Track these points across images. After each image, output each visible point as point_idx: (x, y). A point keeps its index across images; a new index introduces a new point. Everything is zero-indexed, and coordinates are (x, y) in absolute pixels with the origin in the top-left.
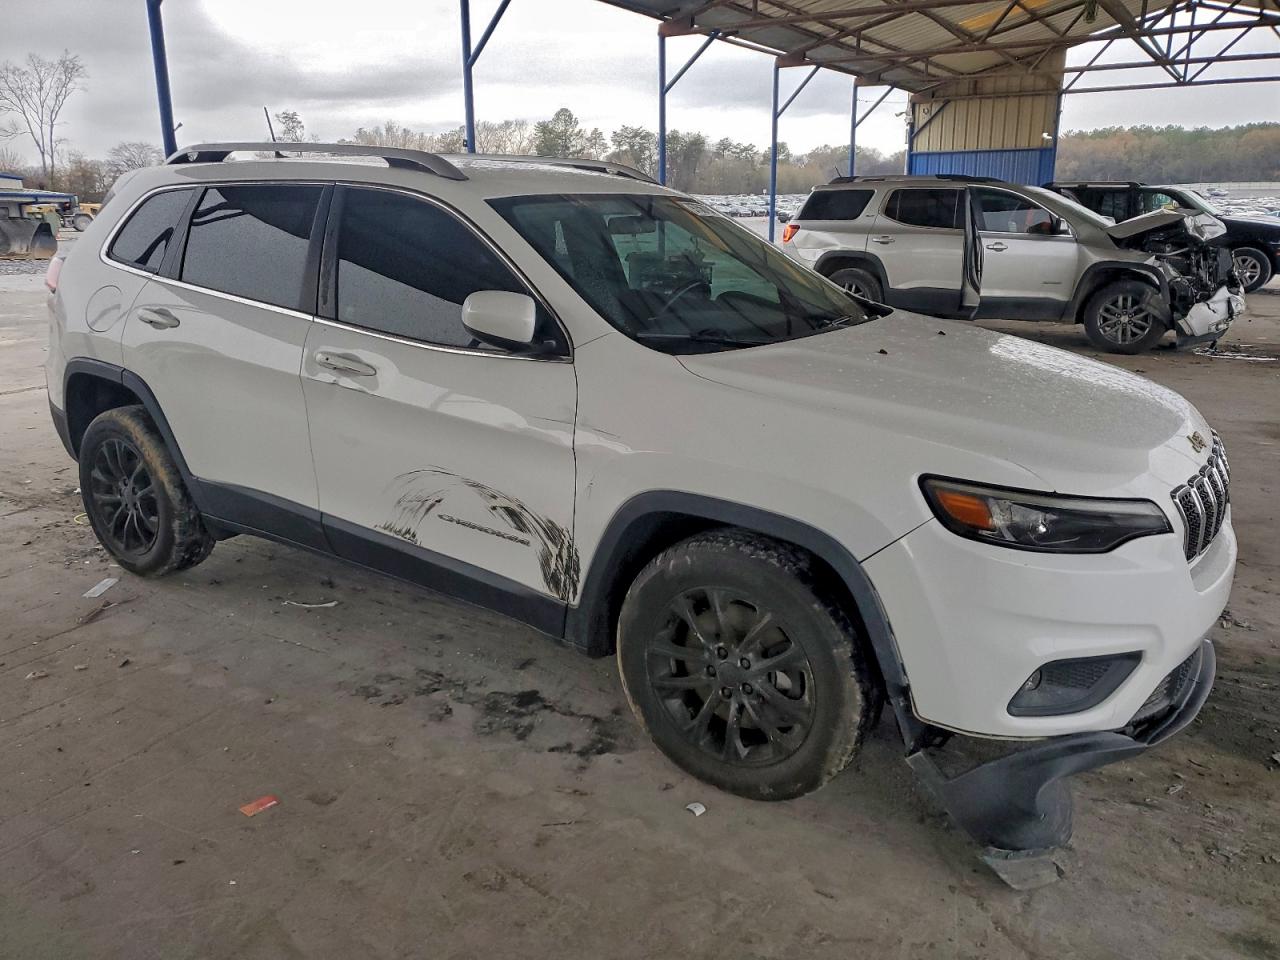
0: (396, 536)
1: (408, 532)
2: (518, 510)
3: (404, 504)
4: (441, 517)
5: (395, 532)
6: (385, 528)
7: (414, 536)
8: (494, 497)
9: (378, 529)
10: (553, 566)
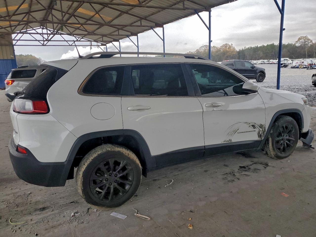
0: (227, 142)
1: (230, 140)
2: (254, 124)
3: (229, 134)
4: (238, 133)
5: (227, 141)
6: (224, 142)
7: (231, 140)
8: (250, 124)
9: (222, 143)
10: (261, 133)
